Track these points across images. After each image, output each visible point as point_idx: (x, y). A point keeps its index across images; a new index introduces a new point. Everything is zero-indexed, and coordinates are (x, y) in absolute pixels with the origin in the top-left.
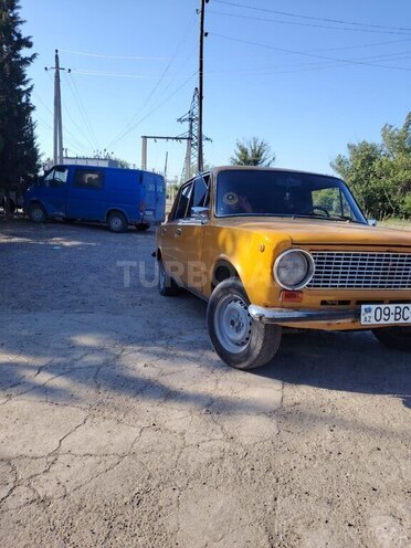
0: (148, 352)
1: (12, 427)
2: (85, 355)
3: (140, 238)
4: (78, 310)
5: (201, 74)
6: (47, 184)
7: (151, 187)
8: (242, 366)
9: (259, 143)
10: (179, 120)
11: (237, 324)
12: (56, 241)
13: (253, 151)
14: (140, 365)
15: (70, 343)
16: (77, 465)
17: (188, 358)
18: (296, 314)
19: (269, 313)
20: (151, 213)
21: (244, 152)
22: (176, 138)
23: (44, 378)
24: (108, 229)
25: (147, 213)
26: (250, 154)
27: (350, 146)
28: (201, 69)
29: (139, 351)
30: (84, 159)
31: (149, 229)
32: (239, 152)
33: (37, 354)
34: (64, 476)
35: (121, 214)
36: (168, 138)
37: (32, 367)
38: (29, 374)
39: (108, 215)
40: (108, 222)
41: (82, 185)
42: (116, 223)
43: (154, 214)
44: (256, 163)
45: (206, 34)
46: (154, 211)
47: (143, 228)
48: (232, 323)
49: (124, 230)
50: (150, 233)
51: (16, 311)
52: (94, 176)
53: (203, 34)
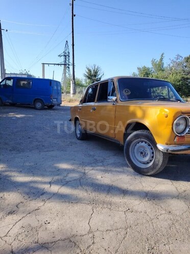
0: (97, 170)
1: (57, 219)
2: (68, 173)
3: (51, 112)
4: (46, 150)
5: (73, 34)
6: (2, 87)
7: (55, 88)
8: (149, 174)
9: (96, 67)
10: (59, 56)
11: (144, 154)
12: (11, 115)
13: (94, 71)
14: (99, 177)
15: (55, 168)
16: (107, 237)
17: (118, 172)
18: (183, 147)
19: (171, 148)
20: (56, 100)
21: (90, 71)
22: (58, 64)
23: (55, 189)
24: (35, 108)
25: (54, 100)
26: (92, 72)
27: (138, 68)
28: (73, 32)
29: (93, 169)
30: (14, 74)
31: (54, 108)
32: (87, 71)
33: (43, 175)
34: (105, 245)
35: (41, 101)
36: (54, 64)
37: (45, 183)
38: (46, 187)
39: (34, 101)
40: (34, 105)
41: (20, 87)
42: (39, 105)
43: (57, 101)
44: (95, 76)
45: (75, 15)
46: (57, 99)
47: (51, 107)
48: (142, 153)
49: (42, 109)
50: (54, 109)
51: (12, 152)
52: (25, 82)
53: (73, 15)
